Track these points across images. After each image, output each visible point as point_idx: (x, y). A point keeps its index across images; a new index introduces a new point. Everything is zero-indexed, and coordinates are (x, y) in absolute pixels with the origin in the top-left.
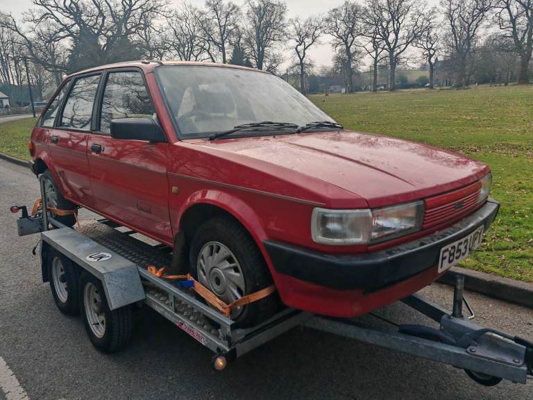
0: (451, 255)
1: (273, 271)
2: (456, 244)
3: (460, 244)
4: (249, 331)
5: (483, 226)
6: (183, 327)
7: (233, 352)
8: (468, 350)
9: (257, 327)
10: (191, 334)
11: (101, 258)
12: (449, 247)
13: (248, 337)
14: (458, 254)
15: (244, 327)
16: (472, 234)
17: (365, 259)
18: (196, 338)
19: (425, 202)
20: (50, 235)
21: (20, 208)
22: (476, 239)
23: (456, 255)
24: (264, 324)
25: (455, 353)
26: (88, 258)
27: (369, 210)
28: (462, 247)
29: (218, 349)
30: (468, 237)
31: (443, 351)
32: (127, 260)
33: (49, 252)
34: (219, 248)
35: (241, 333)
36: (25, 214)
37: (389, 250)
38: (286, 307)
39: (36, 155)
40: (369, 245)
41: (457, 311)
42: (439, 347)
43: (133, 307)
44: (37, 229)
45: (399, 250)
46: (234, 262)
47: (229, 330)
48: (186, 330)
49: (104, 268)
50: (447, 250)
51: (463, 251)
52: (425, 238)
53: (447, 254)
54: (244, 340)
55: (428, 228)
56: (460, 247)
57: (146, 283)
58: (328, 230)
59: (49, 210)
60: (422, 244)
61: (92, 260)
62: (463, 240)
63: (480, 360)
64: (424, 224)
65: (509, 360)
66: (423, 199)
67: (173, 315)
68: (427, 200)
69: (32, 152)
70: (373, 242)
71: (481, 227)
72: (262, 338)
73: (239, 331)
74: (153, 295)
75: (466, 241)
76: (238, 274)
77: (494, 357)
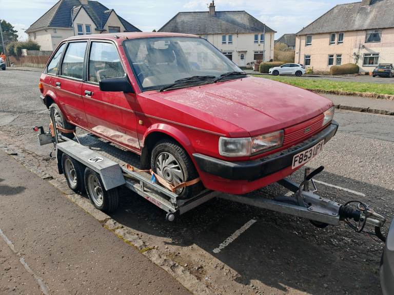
0: (300, 159)
1: (198, 170)
2: (304, 152)
3: (307, 152)
4: (186, 200)
5: (324, 140)
6: (149, 199)
7: (178, 212)
8: (309, 208)
9: (191, 199)
10: (154, 203)
11: (97, 160)
12: (299, 154)
13: (186, 204)
14: (305, 158)
15: (184, 199)
16: (315, 146)
17: (248, 164)
18: (157, 205)
19: (284, 131)
20: (62, 146)
21: (39, 128)
22: (318, 148)
23: (304, 159)
24: (195, 197)
25: (302, 211)
26: (89, 160)
27: (250, 138)
28: (308, 154)
29: (170, 211)
30: (313, 148)
31: (295, 209)
32: (113, 162)
33: (62, 156)
34: (168, 156)
35: (182, 202)
36: (43, 132)
37: (262, 158)
38: (206, 188)
39: (44, 92)
40: (251, 156)
41: (306, 188)
42: (293, 207)
43: (118, 188)
44: (50, 141)
45: (268, 158)
46: (177, 164)
47: (175, 200)
48: (151, 201)
49: (100, 166)
50: (298, 156)
51: (309, 155)
52: (284, 151)
53: (298, 158)
54: (184, 205)
55: (287, 144)
56: (307, 154)
57: (125, 175)
58: (228, 148)
59: (57, 129)
60: (282, 154)
61: (91, 161)
62: (309, 150)
63: (315, 214)
64: (283, 142)
65: (330, 213)
66: (283, 129)
67: (143, 193)
68: (285, 129)
69: (42, 90)
70: (253, 155)
71: (322, 142)
72: (194, 205)
73: (181, 201)
74: (130, 181)
75: (311, 150)
76: (180, 171)
77: (322, 212)
